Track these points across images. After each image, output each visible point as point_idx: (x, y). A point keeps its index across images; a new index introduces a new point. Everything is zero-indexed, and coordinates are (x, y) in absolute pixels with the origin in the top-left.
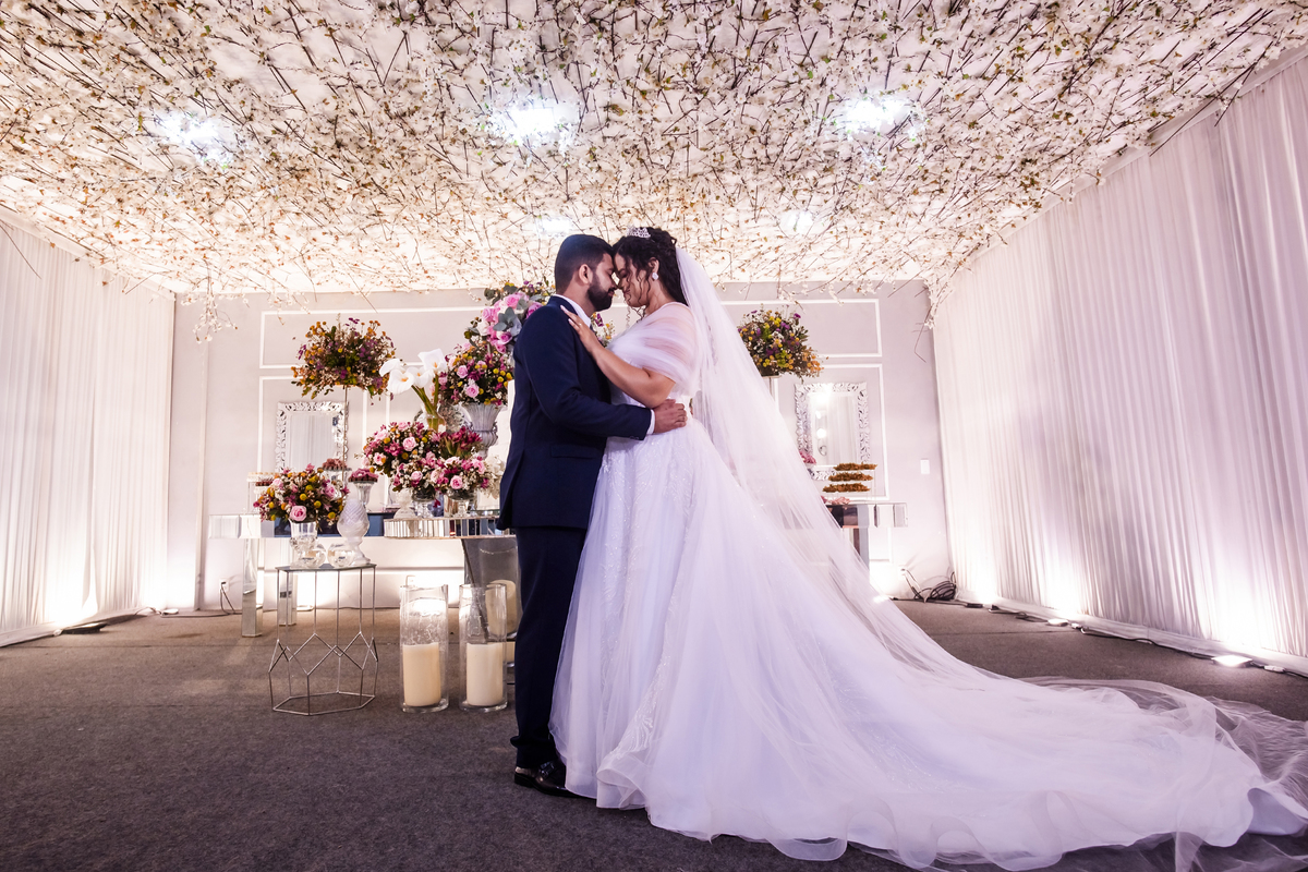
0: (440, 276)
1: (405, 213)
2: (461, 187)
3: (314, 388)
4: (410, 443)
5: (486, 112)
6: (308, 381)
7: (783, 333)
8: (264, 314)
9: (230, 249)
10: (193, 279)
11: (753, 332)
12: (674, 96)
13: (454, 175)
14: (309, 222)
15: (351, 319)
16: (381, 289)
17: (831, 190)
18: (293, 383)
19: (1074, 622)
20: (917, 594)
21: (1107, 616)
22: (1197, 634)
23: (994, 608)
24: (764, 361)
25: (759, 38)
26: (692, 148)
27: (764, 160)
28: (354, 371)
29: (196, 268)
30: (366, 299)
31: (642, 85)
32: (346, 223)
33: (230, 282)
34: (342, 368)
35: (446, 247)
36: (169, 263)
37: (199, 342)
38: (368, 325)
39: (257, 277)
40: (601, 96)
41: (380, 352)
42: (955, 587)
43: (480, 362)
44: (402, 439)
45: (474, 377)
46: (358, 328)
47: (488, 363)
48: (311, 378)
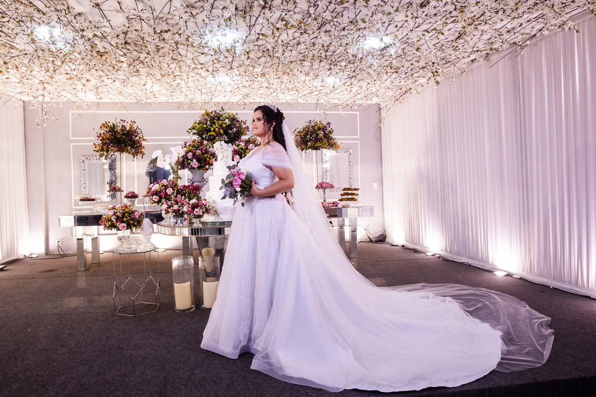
0: (161, 97)
1: (151, 72)
2: (181, 62)
3: (105, 155)
4: (169, 191)
5: (204, 34)
6: (102, 150)
7: (323, 131)
8: (71, 112)
9: (58, 84)
10: (34, 95)
11: (310, 131)
12: (290, 32)
13: (179, 58)
14: (102, 74)
15: (122, 120)
16: (131, 101)
17: (349, 70)
18: (94, 151)
19: (437, 254)
20: (370, 239)
21: (451, 252)
22: (487, 262)
23: (403, 246)
24: (315, 144)
25: (336, 10)
26: (294, 51)
27: (324, 58)
28: (126, 146)
29: (39, 91)
30: (123, 106)
31: (278, 26)
32: (121, 75)
33: (54, 97)
34: (120, 145)
35: (168, 86)
36: (24, 89)
37: (39, 127)
38: (130, 123)
39: (69, 96)
40: (257, 28)
41: (137, 136)
42: (386, 236)
43: (198, 151)
44: (166, 189)
45: (196, 158)
46: (125, 124)
47: (202, 152)
48: (105, 149)
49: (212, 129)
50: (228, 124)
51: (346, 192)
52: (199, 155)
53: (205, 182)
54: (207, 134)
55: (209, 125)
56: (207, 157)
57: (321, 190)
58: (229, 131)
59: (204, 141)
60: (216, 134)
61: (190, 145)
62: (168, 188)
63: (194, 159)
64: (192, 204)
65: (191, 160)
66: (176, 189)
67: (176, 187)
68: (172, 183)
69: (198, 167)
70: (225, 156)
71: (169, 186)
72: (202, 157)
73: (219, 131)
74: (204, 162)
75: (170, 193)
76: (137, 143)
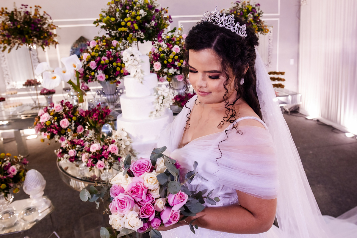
3: (8, 47)
15: (23, 5)
28: (30, 37)
34: (23, 36)
38: (34, 8)
41: (44, 24)
43: (104, 57)
44: (58, 121)
45: (101, 69)
46: (28, 9)
47: (109, 58)
48: (5, 42)
49: (123, 23)
50: (143, 16)
52: (106, 64)
53: (119, 94)
54: (117, 29)
55: (119, 17)
56: (117, 66)
58: (146, 24)
59: (113, 42)
60: (128, 30)
61: (93, 49)
62: (63, 118)
63: (100, 70)
64: (94, 152)
65: (95, 71)
66: (74, 118)
67: (74, 116)
68: (69, 108)
69: (106, 80)
70: (139, 70)
71: (64, 115)
72: (111, 66)
73: (132, 26)
74: (113, 72)
75: (66, 127)
76: (44, 32)
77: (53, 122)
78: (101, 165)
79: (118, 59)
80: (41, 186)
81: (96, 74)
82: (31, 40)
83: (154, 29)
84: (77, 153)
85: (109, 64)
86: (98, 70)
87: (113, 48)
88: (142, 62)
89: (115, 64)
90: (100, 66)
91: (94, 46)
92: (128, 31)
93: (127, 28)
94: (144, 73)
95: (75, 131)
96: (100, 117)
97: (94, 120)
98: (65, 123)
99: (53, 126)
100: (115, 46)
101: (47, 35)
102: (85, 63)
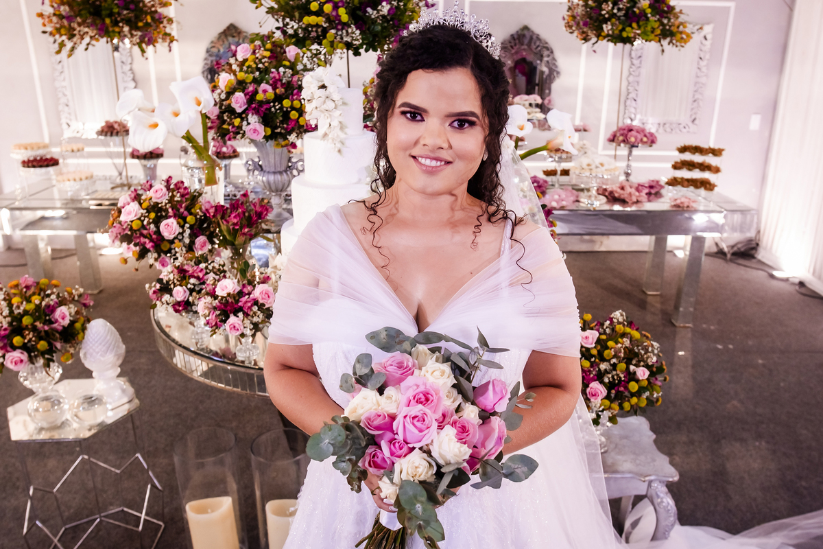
3: (69, 45)
20: (720, 250)
23: (801, 284)
24: (623, 29)
34: (100, 20)
42: (758, 245)
43: (264, 86)
45: (257, 112)
47: (274, 88)
48: (63, 31)
51: (688, 156)
52: (268, 102)
53: (295, 172)
56: (293, 108)
57: (623, 151)
58: (369, 10)
59: (287, 49)
60: (325, 23)
61: (242, 64)
62: (167, 217)
63: (253, 114)
64: (223, 297)
65: (242, 116)
66: (190, 219)
67: (191, 214)
68: (182, 196)
69: (267, 138)
70: (335, 123)
71: (170, 210)
72: (277, 107)
73: (334, 13)
74: (282, 122)
75: (172, 237)
76: (147, 14)
77: (145, 223)
78: (234, 327)
79: (295, 91)
80: (115, 355)
81: (245, 123)
82: (117, 29)
83: (388, 21)
84: (191, 294)
85: (274, 103)
86: (250, 115)
87: (287, 63)
88: (344, 104)
89: (286, 103)
90: (254, 105)
91: (245, 58)
92: (325, 25)
93: (323, 17)
94: (346, 130)
95: (190, 248)
96: (244, 222)
97: (231, 227)
98: (169, 228)
99: (145, 232)
100: (293, 60)
101: (153, 18)
102: (223, 96)
